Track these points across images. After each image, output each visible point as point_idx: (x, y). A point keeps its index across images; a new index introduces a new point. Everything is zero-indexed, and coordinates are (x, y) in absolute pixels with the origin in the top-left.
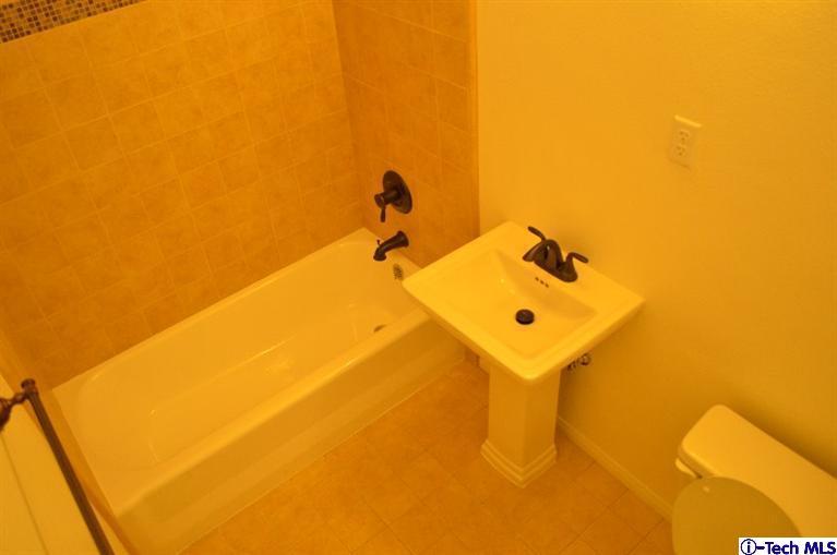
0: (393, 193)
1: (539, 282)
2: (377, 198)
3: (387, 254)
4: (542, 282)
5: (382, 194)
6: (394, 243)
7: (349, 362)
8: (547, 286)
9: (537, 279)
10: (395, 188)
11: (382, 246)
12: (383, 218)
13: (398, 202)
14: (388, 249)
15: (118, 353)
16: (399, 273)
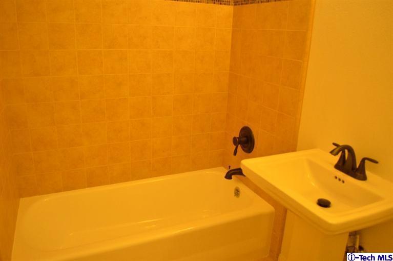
0: (244, 139)
1: (337, 180)
2: (235, 139)
3: (233, 176)
4: (340, 180)
5: (238, 138)
6: (238, 171)
7: (189, 228)
8: (343, 182)
9: (336, 178)
10: (246, 137)
11: (231, 171)
12: (235, 153)
13: (246, 145)
14: (234, 174)
15: (64, 191)
16: (237, 192)
